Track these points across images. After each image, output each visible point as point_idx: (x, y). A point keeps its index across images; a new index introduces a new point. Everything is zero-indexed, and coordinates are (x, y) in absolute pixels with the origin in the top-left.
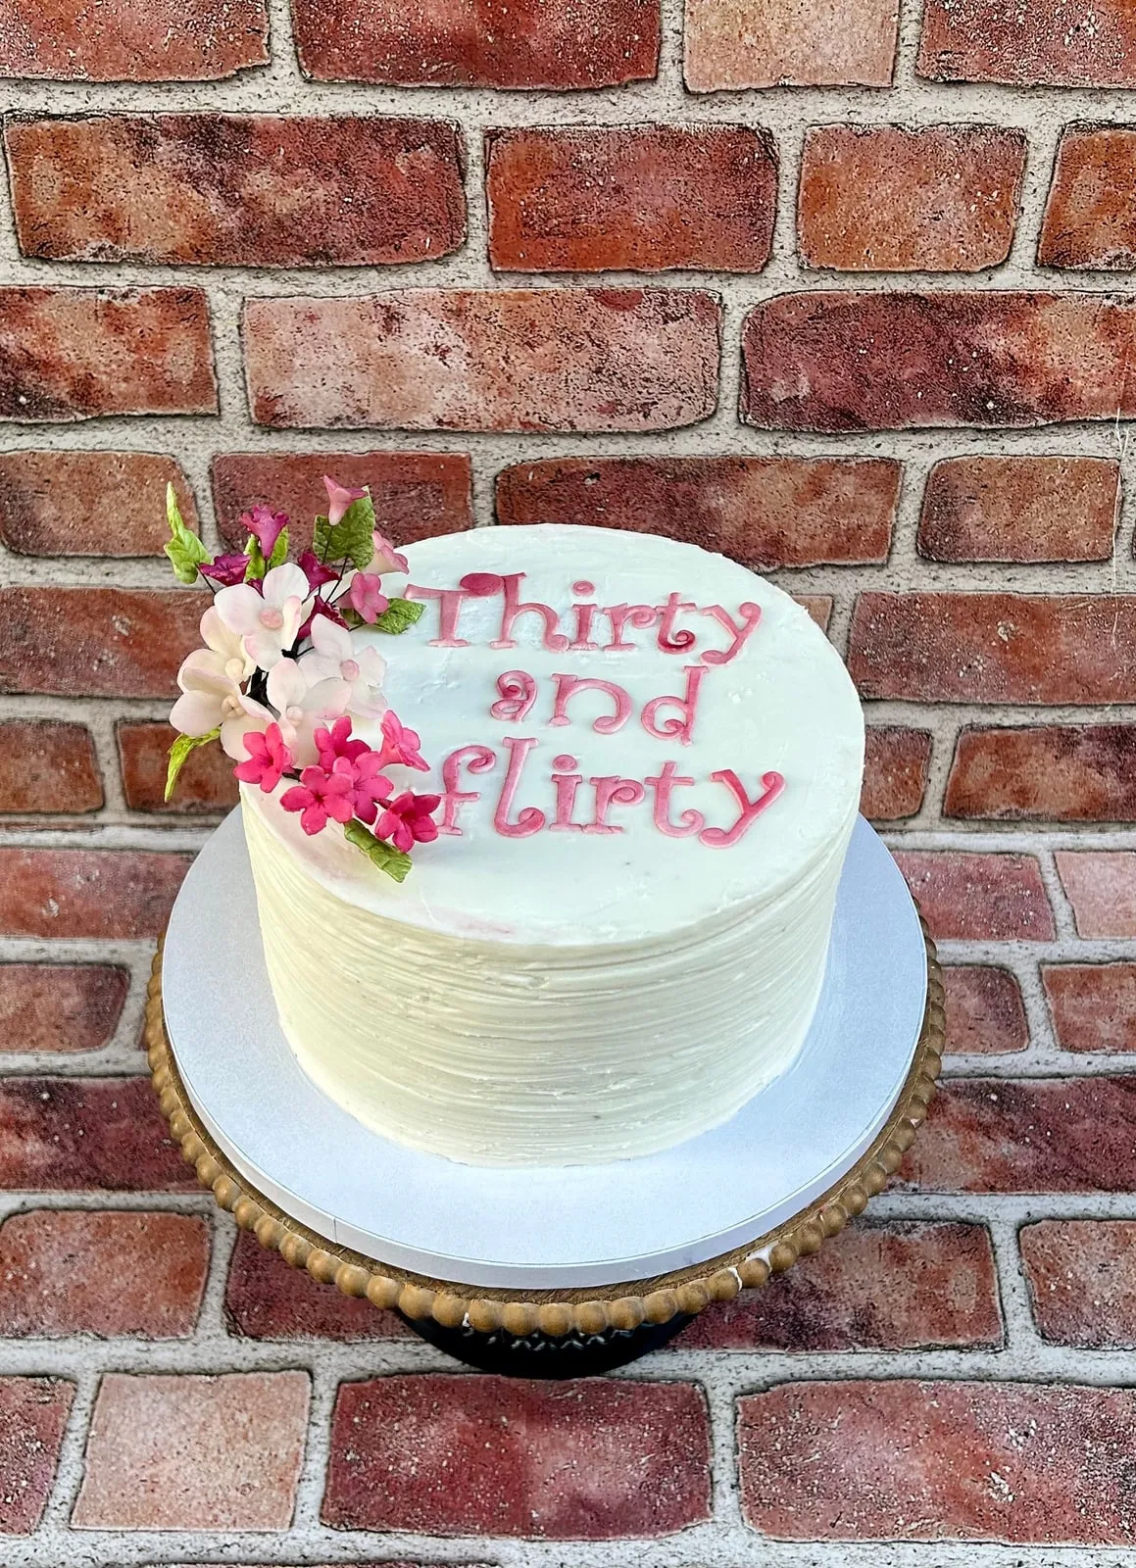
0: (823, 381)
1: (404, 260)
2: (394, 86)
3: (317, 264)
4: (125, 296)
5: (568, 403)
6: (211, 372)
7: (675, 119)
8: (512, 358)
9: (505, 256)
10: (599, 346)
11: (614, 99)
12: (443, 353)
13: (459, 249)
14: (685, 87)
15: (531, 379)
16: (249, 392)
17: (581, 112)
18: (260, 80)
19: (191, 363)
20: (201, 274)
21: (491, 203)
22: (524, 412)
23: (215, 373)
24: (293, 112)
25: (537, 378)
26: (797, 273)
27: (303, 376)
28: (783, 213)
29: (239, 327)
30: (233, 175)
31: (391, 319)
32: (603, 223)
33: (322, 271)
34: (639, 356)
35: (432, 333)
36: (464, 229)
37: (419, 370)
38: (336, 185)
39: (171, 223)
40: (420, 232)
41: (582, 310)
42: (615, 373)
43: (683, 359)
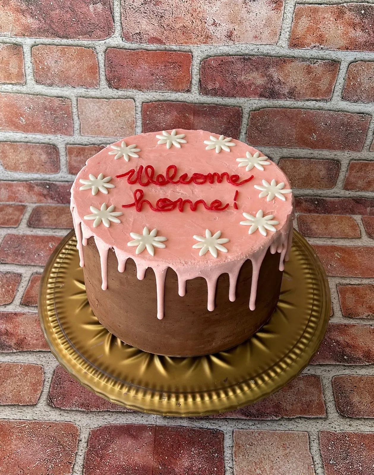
0: (85, 10)
1: (220, 57)
2: (217, 105)
3: (248, 57)
4: (315, 47)
5: (172, 6)
6: (294, 20)
7: (137, 92)
8: (191, 23)
9: (188, 57)
10: (162, 26)
11: (154, 98)
12: (214, 24)
13: (203, 60)
14: (134, 100)
15: (185, 15)
16: (283, 12)
17: (163, 96)
18: (254, 108)
19: (300, 23)
20: (285, 55)
21: (190, 73)
22: (188, 2)
23: (293, 19)
24: (246, 99)
25: (182, 15)
26: (96, 47)
27: (263, 17)
28: (103, 65)
29: (281, 35)
30: (267, 83)
31: (230, 36)
32: (157, 65)
33: (247, 55)
34: (148, 21)
35: (217, 31)
36: (201, 66)
37: (223, 18)
38: (238, 80)
39: (290, 70)
40: (214, 66)
41: (167, 38)
42: (156, 16)
43: (133, 20)
